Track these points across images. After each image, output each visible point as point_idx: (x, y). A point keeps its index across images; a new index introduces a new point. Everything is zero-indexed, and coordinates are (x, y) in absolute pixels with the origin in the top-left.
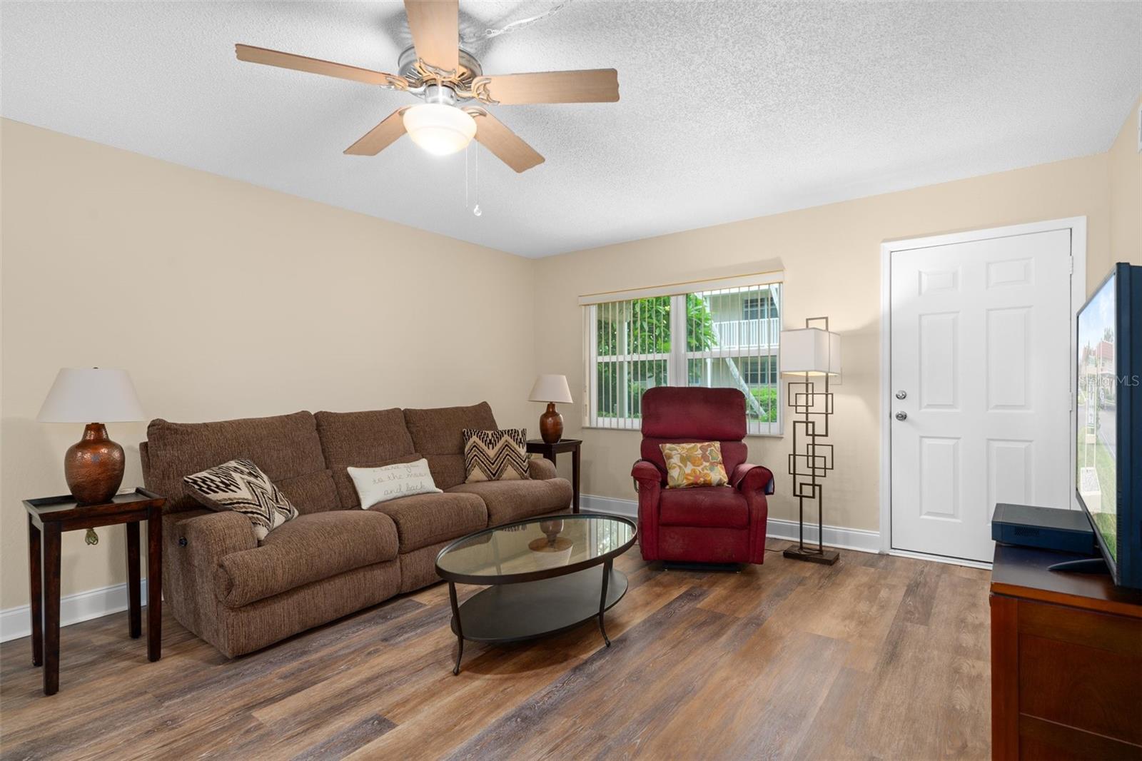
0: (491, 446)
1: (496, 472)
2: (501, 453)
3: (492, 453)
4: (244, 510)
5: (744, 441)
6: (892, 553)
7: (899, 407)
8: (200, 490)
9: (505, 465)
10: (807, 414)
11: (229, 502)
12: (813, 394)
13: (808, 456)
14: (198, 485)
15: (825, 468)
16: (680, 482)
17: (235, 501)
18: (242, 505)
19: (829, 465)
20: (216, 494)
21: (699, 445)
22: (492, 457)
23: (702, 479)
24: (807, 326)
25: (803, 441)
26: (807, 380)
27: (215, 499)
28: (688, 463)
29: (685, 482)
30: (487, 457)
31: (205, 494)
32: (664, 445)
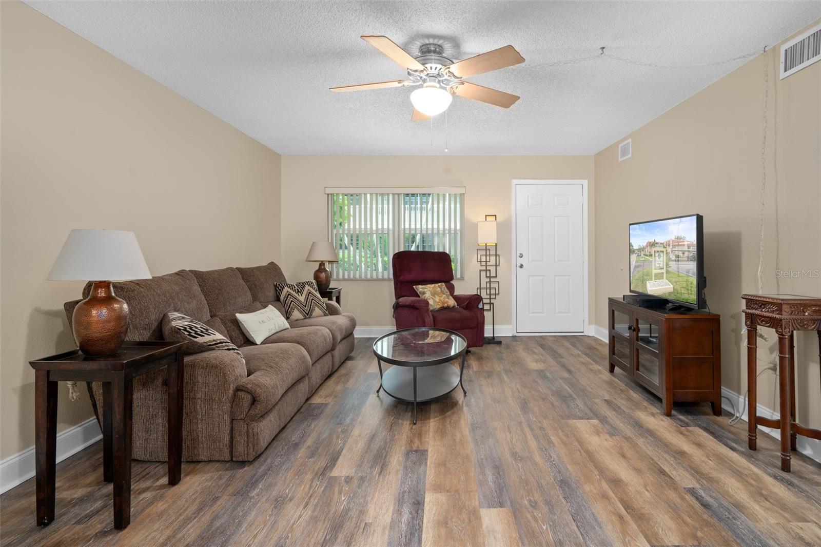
0: (299, 294)
1: (309, 312)
2: (308, 298)
3: (302, 298)
4: (226, 348)
5: (453, 282)
6: (518, 335)
7: (520, 261)
8: (189, 335)
9: (313, 307)
10: (486, 265)
11: (214, 343)
12: (490, 255)
13: (486, 288)
14: (187, 331)
15: (496, 294)
16: (435, 307)
17: (218, 342)
18: (224, 344)
19: (497, 293)
20: (203, 337)
21: (437, 285)
22: (303, 301)
23: (446, 304)
24: (486, 220)
25: (484, 280)
26: (486, 248)
27: (202, 342)
28: (436, 296)
29: (438, 307)
30: (300, 302)
31: (193, 339)
32: (417, 286)
